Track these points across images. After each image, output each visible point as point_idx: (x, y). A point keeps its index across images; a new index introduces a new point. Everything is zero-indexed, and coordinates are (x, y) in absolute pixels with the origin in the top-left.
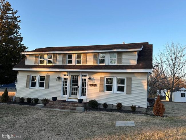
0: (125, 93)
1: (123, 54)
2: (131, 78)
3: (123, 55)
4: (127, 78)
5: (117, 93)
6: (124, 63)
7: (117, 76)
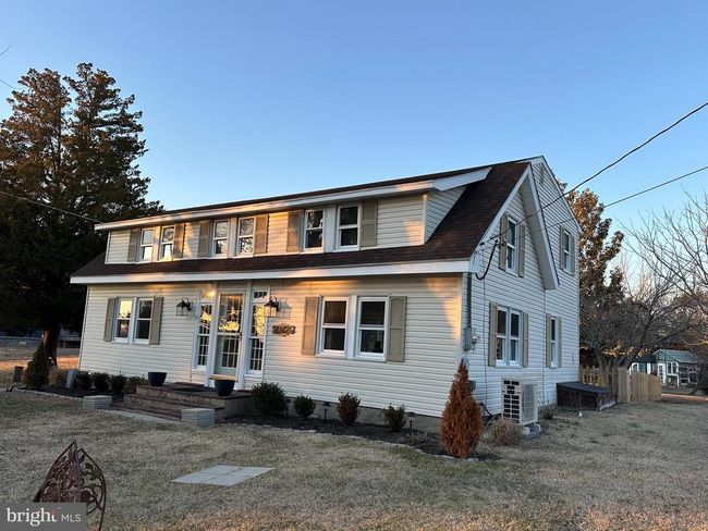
0: (384, 359)
1: (380, 207)
2: (407, 298)
3: (380, 212)
4: (393, 300)
5: (358, 357)
6: (385, 242)
7: (360, 291)
